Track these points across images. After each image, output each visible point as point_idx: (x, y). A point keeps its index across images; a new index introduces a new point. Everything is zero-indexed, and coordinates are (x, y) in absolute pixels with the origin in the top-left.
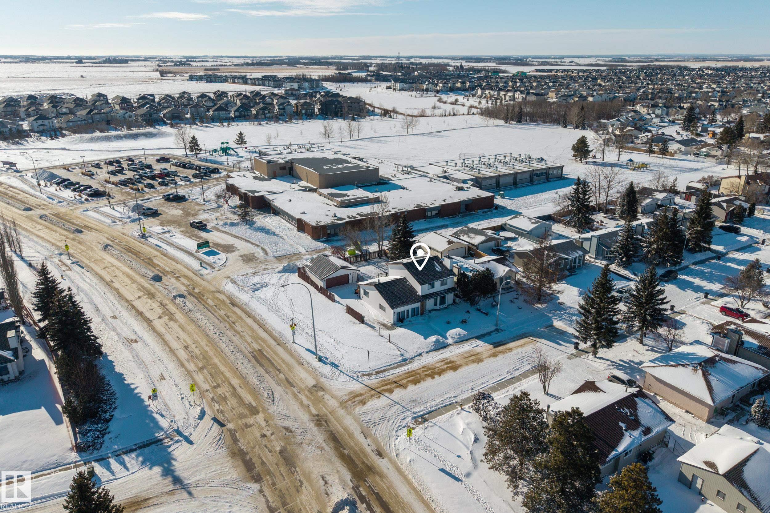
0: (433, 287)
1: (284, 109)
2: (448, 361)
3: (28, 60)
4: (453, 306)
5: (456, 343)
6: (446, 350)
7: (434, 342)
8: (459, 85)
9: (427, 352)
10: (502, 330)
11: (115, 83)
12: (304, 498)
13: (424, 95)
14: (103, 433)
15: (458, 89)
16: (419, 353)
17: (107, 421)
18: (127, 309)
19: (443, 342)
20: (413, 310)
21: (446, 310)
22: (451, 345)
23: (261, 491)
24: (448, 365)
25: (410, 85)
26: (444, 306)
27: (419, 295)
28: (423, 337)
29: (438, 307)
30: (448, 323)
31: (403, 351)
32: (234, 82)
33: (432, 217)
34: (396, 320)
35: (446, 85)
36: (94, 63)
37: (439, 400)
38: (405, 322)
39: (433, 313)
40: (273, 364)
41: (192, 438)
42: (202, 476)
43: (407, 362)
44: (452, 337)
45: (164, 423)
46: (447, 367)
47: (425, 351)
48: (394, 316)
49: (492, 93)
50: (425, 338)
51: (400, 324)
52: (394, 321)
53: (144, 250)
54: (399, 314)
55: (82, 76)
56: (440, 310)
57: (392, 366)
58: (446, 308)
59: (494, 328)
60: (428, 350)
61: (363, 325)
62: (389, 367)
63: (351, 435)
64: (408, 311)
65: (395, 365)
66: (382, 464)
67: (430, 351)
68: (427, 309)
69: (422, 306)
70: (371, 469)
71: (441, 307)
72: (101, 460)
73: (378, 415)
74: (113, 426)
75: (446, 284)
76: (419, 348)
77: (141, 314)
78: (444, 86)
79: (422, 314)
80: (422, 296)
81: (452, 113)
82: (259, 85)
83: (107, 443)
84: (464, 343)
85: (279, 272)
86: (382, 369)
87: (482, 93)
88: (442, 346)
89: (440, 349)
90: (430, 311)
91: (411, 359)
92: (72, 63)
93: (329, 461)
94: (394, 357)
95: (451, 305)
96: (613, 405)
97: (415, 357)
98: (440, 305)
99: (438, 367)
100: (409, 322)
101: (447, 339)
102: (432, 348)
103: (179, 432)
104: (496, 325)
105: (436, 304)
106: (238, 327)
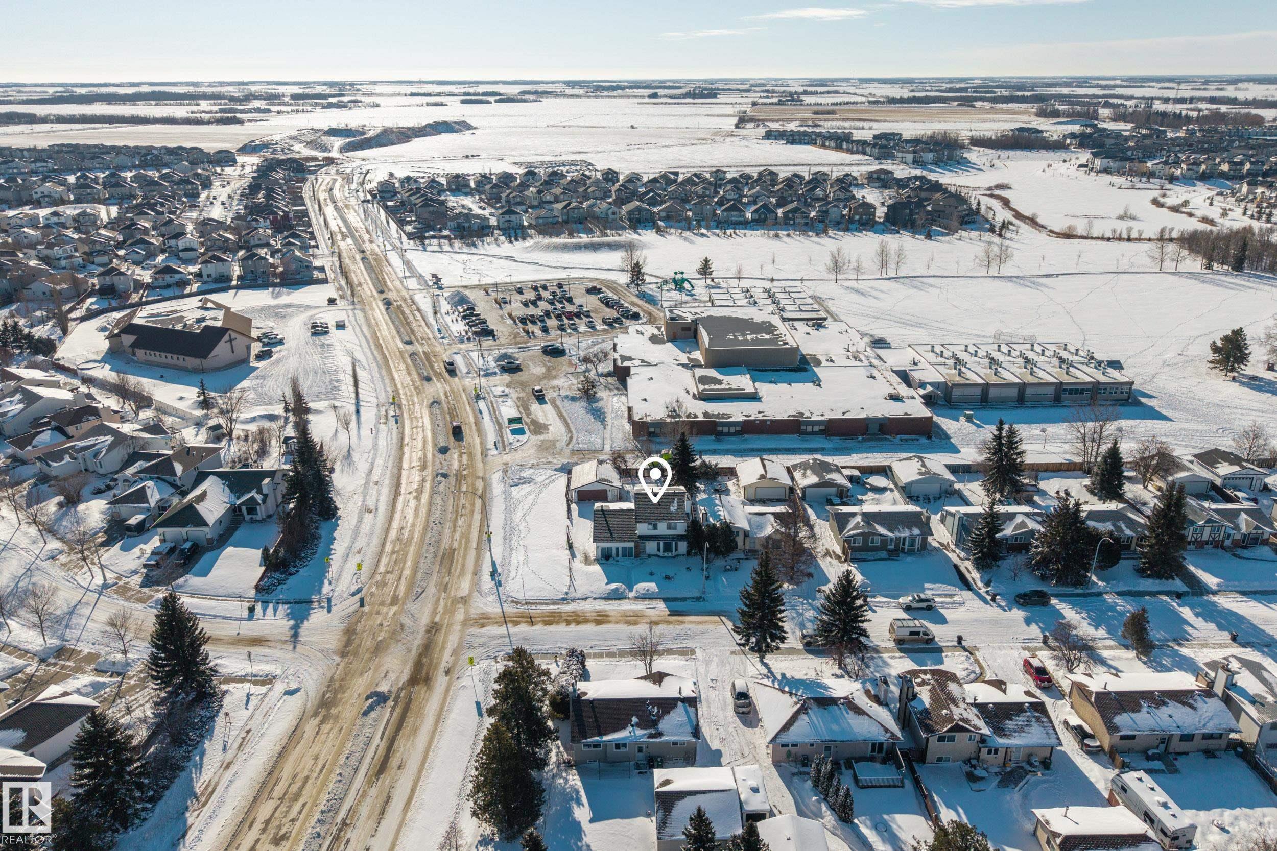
0: (655, 528)
1: (827, 212)
2: (604, 613)
3: (597, 89)
5: (636, 598)
6: (616, 602)
7: (614, 590)
8: (1225, 167)
9: (594, 599)
11: (662, 142)
12: (360, 680)
13: (1139, 185)
14: (280, 582)
15: (1223, 175)
16: (586, 596)
17: (291, 574)
18: (392, 477)
19: (624, 592)
20: (624, 549)
21: (670, 559)
22: (628, 598)
23: (338, 665)
24: (598, 618)
25: (1122, 163)
27: (636, 534)
28: (607, 581)
29: (661, 554)
30: (649, 574)
31: (572, 589)
32: (823, 146)
33: (813, 433)
34: (600, 555)
35: (1194, 167)
36: (671, 97)
37: (547, 647)
38: (611, 561)
40: (451, 565)
41: (333, 609)
42: (313, 639)
43: (565, 602)
44: (638, 591)
45: (326, 589)
46: (595, 619)
47: (594, 597)
48: (597, 550)
49: (1268, 193)
50: (608, 583)
51: (604, 561)
52: (597, 556)
53: (465, 415)
54: (603, 549)
55: (632, 127)
57: (545, 601)
59: (697, 595)
60: (598, 596)
61: (567, 552)
62: (542, 601)
63: (443, 648)
64: (617, 549)
65: (549, 601)
66: (441, 681)
67: (598, 598)
68: (645, 552)
69: (638, 547)
70: (427, 681)
71: (666, 554)
72: (265, 603)
73: (482, 640)
74: (292, 580)
75: (675, 528)
76: (591, 592)
77: (398, 484)
78: (1188, 169)
79: (637, 556)
80: (641, 536)
81: (1125, 236)
82: (857, 153)
83: (277, 592)
84: (644, 601)
85: (556, 470)
86: (535, 601)
87: (1249, 192)
88: (618, 597)
89: (612, 599)
90: (649, 556)
91: (573, 600)
92: (643, 97)
93: (405, 662)
94: (557, 593)
96: (646, 699)
97: (579, 599)
98: (664, 552)
99: (585, 616)
100: (614, 562)
101: (631, 590)
102: (604, 596)
103: (329, 600)
104: (703, 592)
105: (659, 550)
106: (460, 522)
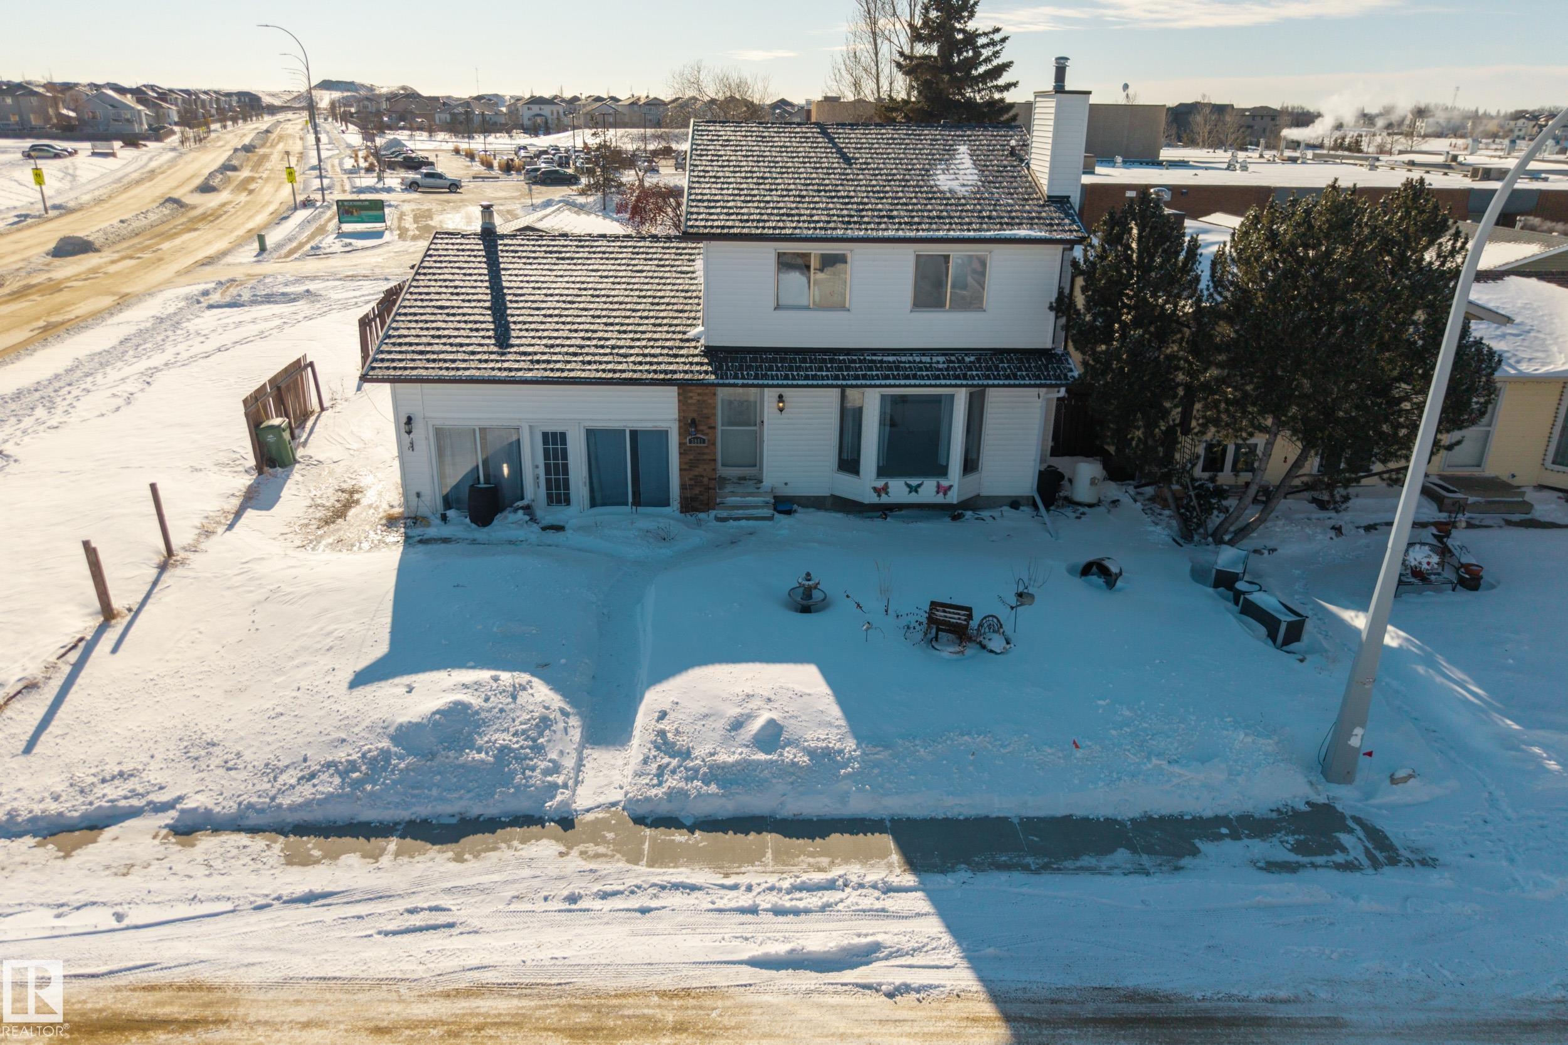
5: (655, 817)
10: (1381, 857)
26: (928, 492)
27: (691, 342)
28: (374, 655)
29: (863, 485)
34: (430, 486)
38: (504, 522)
48: (407, 447)
52: (412, 493)
58: (953, 511)
60: (235, 797)
64: (555, 442)
69: (695, 426)
79: (697, 502)
80: (710, 351)
95: (1014, 503)
102: (300, 795)
105: (848, 461)
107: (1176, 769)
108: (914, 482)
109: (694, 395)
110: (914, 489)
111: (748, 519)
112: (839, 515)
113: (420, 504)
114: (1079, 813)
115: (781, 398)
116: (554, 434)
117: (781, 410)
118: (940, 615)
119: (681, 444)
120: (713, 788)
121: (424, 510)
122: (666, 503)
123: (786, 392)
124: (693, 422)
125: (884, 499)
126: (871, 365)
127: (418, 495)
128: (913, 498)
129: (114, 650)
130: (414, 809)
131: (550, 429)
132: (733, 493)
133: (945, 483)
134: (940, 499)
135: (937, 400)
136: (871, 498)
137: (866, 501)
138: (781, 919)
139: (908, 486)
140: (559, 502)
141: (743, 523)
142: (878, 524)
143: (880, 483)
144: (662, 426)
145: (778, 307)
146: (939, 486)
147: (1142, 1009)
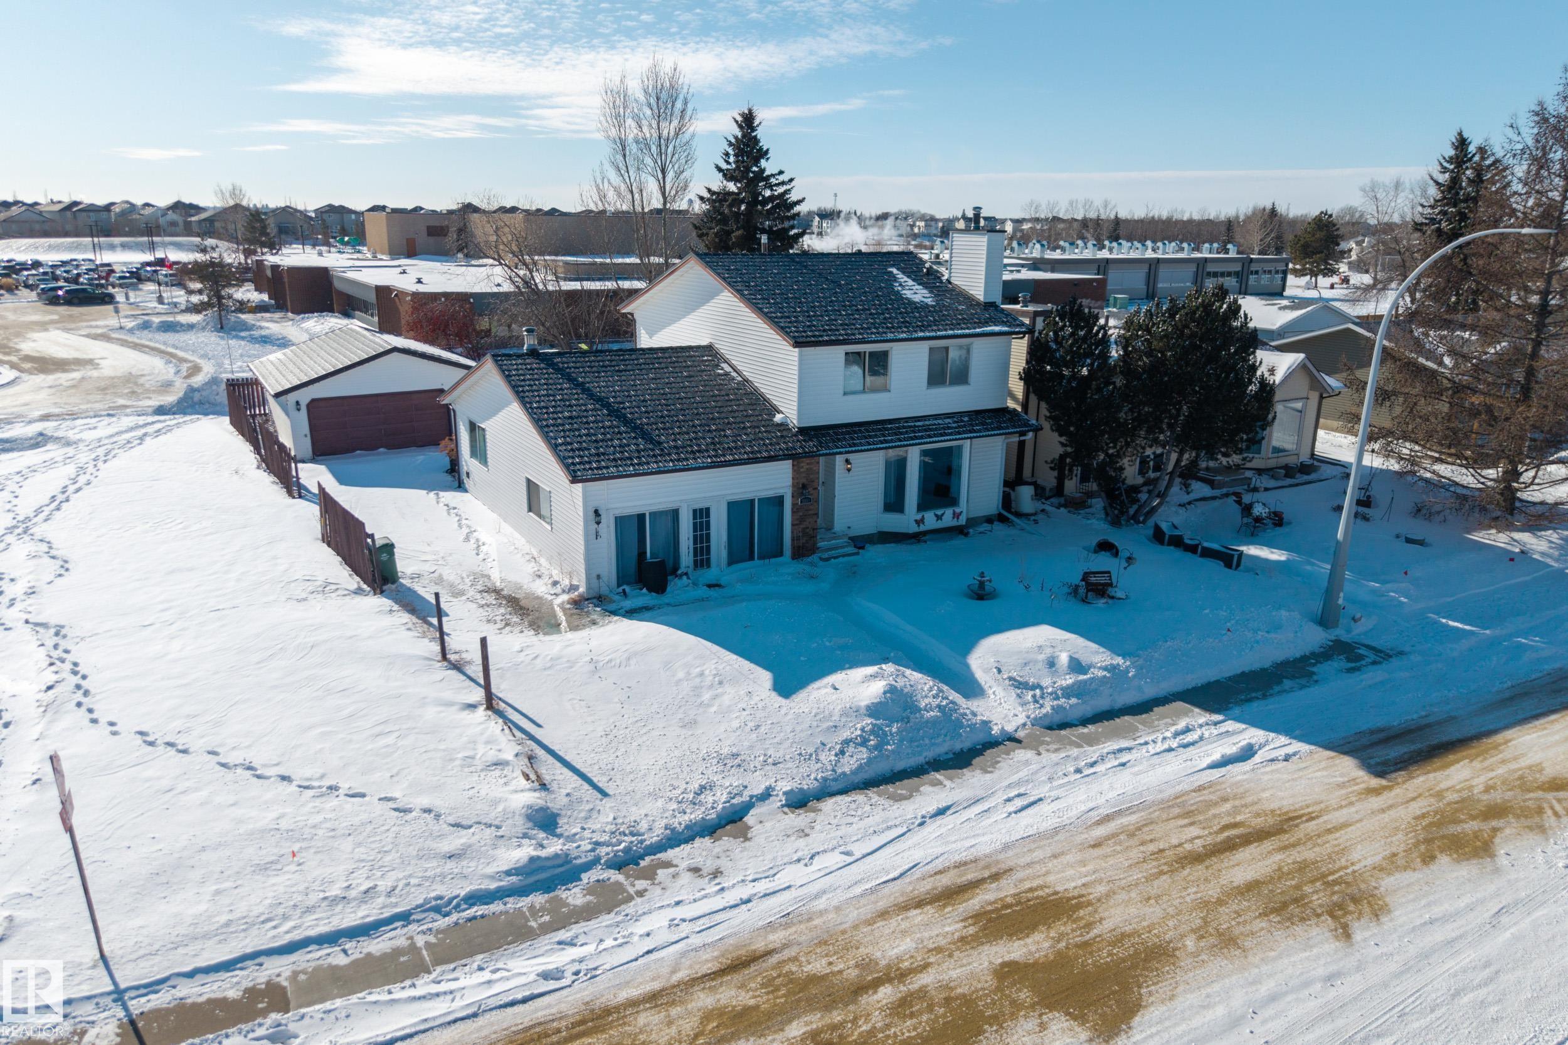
0: (877, 379)
2: (1006, 889)
4: (998, 527)
5: (1058, 724)
6: (972, 781)
7: (874, 710)
9: (799, 802)
10: (1383, 655)
16: (717, 801)
19: (949, 718)
20: (740, 510)
21: (959, 542)
22: (1013, 739)
24: (1016, 950)
26: (948, 518)
27: (783, 426)
28: (765, 678)
29: (907, 520)
30: (981, 593)
31: (564, 782)
34: (608, 567)
38: (677, 587)
39: (875, 553)
43: (574, 896)
44: (1020, 685)
46: (1008, 972)
47: (785, 786)
48: (593, 536)
50: (786, 687)
51: (644, 597)
52: (593, 576)
54: (634, 525)
56: (915, 538)
57: (377, 946)
58: (960, 531)
59: (1314, 638)
60: (806, 777)
61: (380, 602)
62: (336, 957)
64: (702, 516)
65: (419, 935)
67: (824, 792)
68: (839, 525)
69: (804, 489)
71: (930, 520)
75: (961, 377)
76: (734, 761)
79: (804, 549)
80: (802, 430)
84: (1131, 732)
86: (230, 987)
88: (942, 747)
89: (918, 771)
91: (625, 862)
94: (457, 841)
95: (989, 520)
97: (676, 839)
98: (922, 507)
99: (896, 974)
100: (703, 592)
101: (971, 688)
102: (849, 764)
104: (1325, 620)
105: (894, 503)
107: (1272, 635)
108: (939, 512)
109: (805, 464)
110: (939, 518)
111: (844, 556)
112: (893, 545)
113: (602, 584)
114: (1247, 669)
115: (847, 461)
116: (701, 510)
117: (849, 470)
118: (1093, 579)
119: (794, 505)
120: (1073, 701)
121: (604, 590)
122: (780, 553)
123: (851, 457)
124: (804, 486)
125: (922, 528)
126: (914, 429)
127: (599, 577)
128: (940, 525)
129: (539, 726)
130: (925, 754)
131: (698, 506)
132: (823, 540)
133: (958, 510)
134: (955, 523)
135: (950, 449)
136: (913, 528)
137: (910, 532)
138: (1188, 749)
139: (936, 515)
140: (702, 566)
141: (841, 560)
142: (916, 547)
143: (919, 517)
144: (780, 492)
145: (845, 394)
146: (954, 513)
147: (1381, 736)
